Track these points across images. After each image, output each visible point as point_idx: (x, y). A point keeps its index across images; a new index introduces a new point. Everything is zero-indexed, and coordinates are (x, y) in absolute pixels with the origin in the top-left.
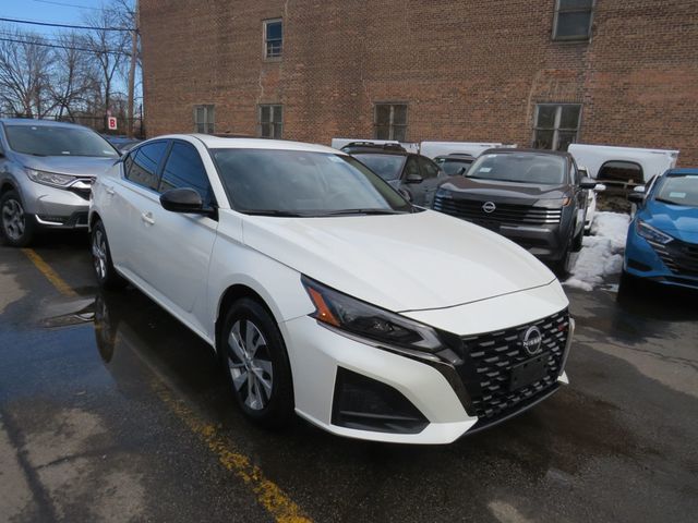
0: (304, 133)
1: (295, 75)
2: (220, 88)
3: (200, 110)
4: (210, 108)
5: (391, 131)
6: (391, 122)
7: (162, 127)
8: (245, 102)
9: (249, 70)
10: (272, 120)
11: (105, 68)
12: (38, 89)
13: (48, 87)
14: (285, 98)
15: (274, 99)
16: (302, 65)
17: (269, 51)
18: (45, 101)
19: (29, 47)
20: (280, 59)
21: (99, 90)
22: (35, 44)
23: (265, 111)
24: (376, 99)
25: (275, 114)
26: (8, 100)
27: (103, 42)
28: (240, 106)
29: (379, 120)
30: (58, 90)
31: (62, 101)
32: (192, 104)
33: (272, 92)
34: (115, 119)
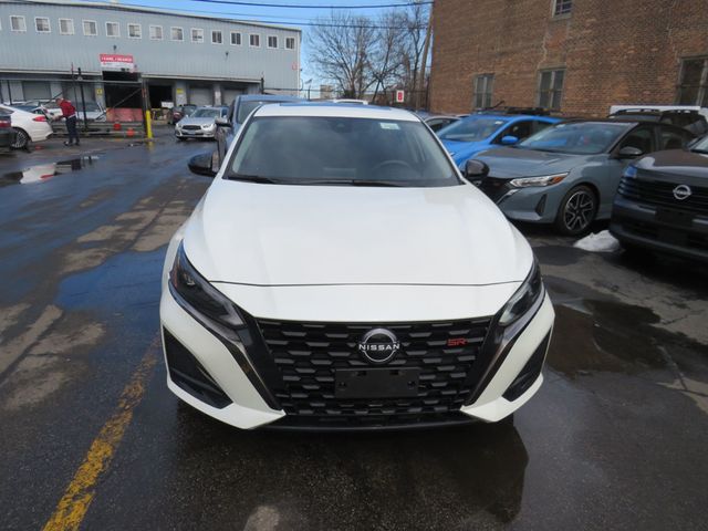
0: (586, 100)
1: (585, 32)
2: (503, 54)
3: (481, 79)
4: (490, 76)
5: (701, 94)
6: (702, 82)
7: (444, 98)
8: (525, 68)
9: (533, 32)
10: (552, 86)
11: (416, 43)
12: (361, 67)
13: (368, 64)
14: (569, 60)
15: (557, 63)
16: (593, 20)
17: (558, 8)
18: (366, 78)
19: (358, 29)
20: (568, 16)
21: (409, 65)
22: (362, 26)
23: (546, 75)
24: (683, 54)
25: (556, 80)
26: (339, 79)
27: (417, 17)
28: (519, 73)
29: (686, 80)
30: (376, 67)
31: (379, 77)
32: (474, 73)
33: (556, 55)
34: (403, 92)
